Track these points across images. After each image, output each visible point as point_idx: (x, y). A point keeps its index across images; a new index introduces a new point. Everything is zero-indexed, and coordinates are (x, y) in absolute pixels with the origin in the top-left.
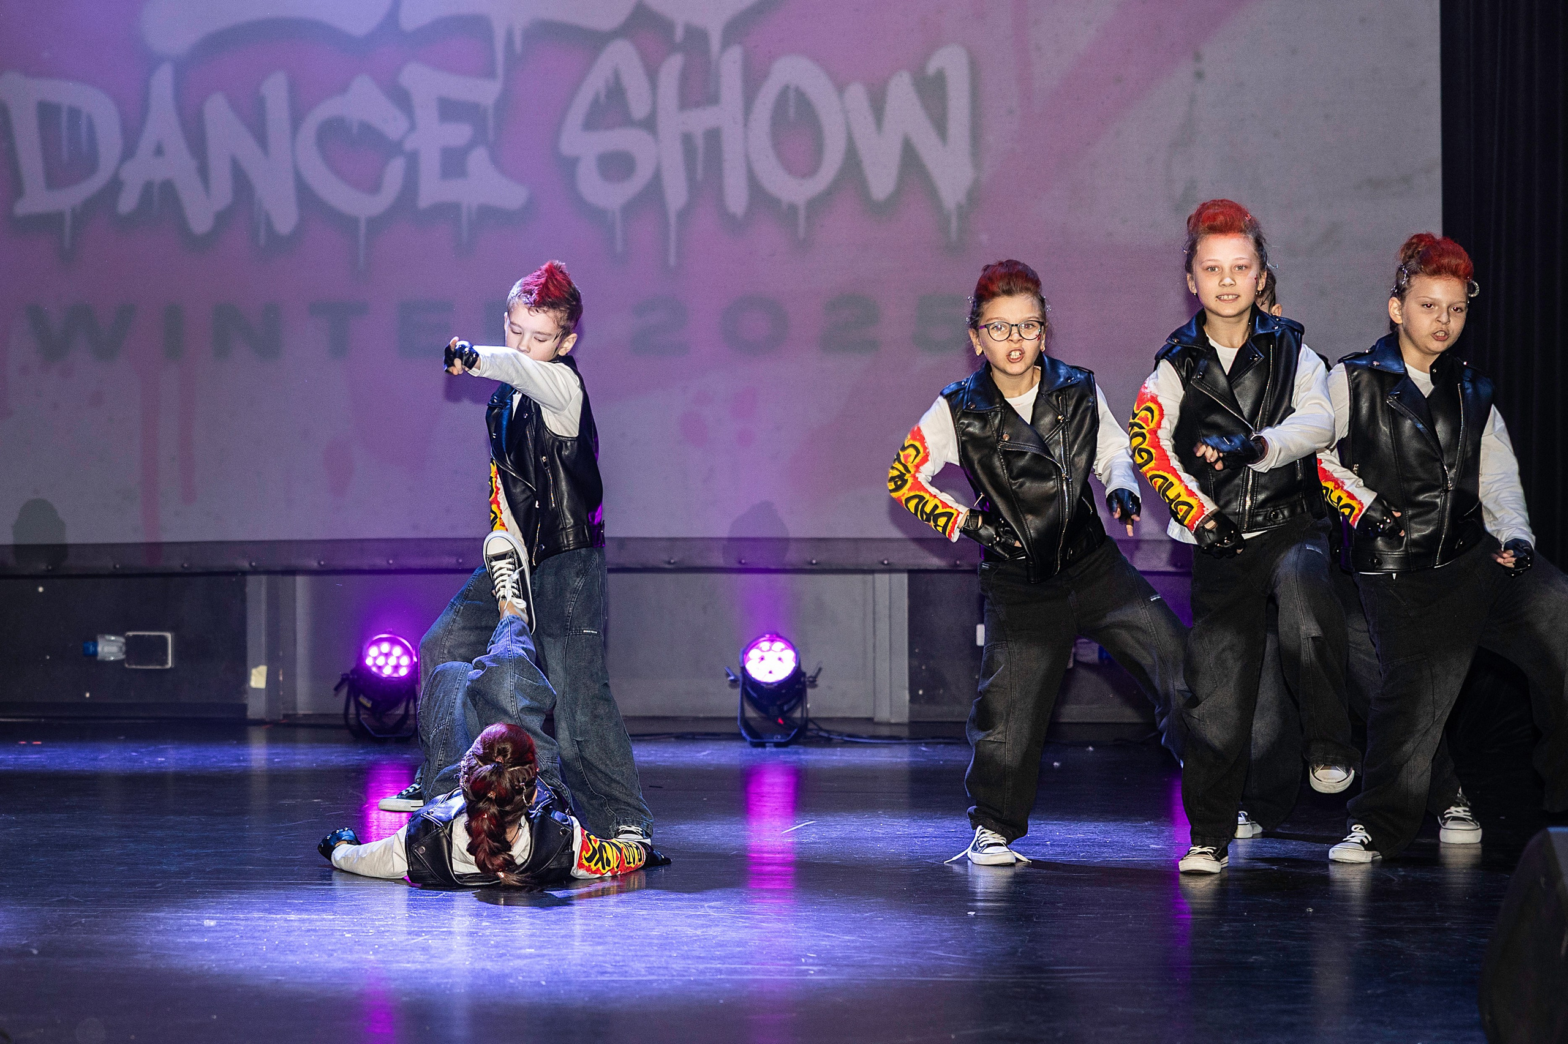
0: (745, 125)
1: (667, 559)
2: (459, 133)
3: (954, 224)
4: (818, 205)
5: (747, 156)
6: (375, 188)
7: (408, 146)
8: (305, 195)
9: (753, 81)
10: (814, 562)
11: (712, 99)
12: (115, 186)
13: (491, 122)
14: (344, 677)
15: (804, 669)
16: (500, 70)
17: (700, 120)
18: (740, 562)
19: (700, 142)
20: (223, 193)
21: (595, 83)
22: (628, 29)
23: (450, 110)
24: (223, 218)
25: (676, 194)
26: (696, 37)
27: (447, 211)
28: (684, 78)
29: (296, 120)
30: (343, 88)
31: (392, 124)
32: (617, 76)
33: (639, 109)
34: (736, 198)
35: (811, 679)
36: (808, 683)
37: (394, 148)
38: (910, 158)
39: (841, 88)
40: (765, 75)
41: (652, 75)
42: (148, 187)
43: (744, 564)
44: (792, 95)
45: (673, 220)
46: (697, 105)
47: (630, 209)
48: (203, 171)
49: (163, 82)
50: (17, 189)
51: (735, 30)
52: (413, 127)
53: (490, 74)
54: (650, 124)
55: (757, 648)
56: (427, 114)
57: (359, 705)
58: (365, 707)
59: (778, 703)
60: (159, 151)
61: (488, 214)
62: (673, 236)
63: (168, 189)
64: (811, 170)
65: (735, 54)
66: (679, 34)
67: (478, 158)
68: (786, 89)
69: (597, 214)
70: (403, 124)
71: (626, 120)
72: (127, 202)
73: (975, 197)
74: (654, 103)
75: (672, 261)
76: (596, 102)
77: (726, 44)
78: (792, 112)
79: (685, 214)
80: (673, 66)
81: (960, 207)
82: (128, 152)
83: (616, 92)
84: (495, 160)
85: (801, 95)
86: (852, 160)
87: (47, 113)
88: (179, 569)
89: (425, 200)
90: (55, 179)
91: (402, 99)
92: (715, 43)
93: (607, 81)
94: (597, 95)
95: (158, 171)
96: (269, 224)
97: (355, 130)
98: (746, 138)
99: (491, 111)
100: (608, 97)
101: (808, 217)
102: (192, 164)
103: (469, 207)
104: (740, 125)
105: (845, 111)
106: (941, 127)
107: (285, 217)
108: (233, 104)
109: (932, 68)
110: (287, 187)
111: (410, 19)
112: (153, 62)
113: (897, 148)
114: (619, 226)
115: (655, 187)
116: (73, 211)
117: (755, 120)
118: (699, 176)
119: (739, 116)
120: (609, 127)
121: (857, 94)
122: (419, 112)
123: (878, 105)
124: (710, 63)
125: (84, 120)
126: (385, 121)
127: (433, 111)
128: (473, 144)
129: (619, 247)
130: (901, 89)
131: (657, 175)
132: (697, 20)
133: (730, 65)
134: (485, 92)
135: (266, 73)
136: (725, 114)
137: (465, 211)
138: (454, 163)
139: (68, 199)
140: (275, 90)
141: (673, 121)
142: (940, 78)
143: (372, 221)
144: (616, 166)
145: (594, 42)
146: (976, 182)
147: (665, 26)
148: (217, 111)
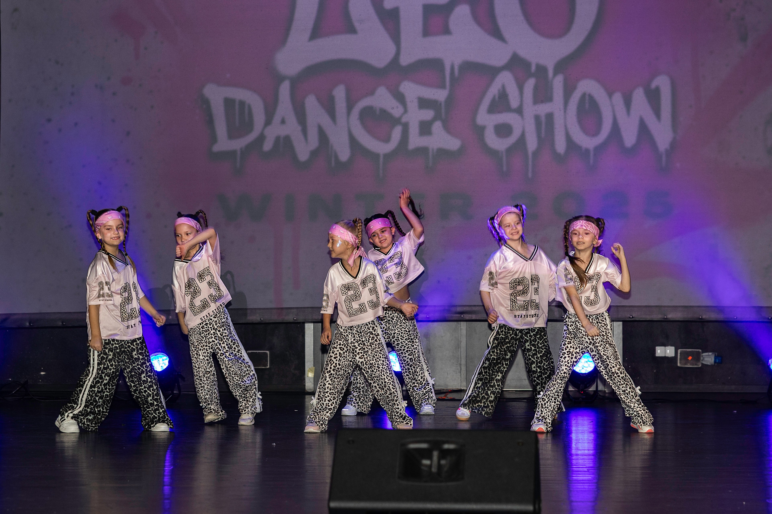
0: (565, 112)
2: (428, 114)
3: (664, 159)
4: (599, 149)
5: (566, 126)
6: (387, 140)
7: (404, 120)
8: (353, 142)
9: (568, 91)
11: (549, 99)
12: (261, 138)
13: (443, 111)
16: (448, 84)
17: (543, 109)
19: (543, 119)
20: (314, 141)
21: (493, 91)
22: (510, 66)
23: (424, 103)
24: (314, 154)
25: (532, 144)
26: (541, 70)
27: (423, 151)
28: (536, 89)
29: (350, 108)
30: (372, 93)
31: (396, 110)
32: (503, 87)
33: (514, 103)
34: (561, 146)
37: (397, 121)
38: (643, 128)
39: (610, 95)
40: (574, 88)
41: (521, 87)
42: (278, 139)
44: (587, 97)
45: (530, 156)
46: (542, 102)
47: (509, 150)
48: (305, 132)
49: (285, 89)
50: (214, 139)
51: (561, 66)
52: (406, 111)
53: (443, 87)
54: (519, 111)
56: (412, 105)
60: (283, 122)
61: (442, 152)
62: (530, 163)
63: (287, 140)
64: (596, 133)
65: (560, 78)
66: (533, 68)
67: (437, 126)
68: (584, 95)
69: (495, 153)
70: (401, 110)
71: (508, 109)
72: (268, 146)
73: (673, 145)
74: (522, 101)
75: (530, 175)
76: (493, 100)
77: (555, 74)
78: (587, 106)
79: (535, 153)
80: (530, 84)
81: (667, 151)
82: (268, 122)
83: (503, 95)
84: (447, 128)
85: (591, 97)
86: (616, 127)
87: (229, 103)
88: (292, 320)
89: (412, 145)
90: (232, 135)
91: (401, 98)
92: (551, 73)
93: (499, 90)
94: (494, 97)
95: (283, 131)
96: (336, 157)
97: (378, 112)
98: (565, 118)
99: (443, 104)
100: (499, 98)
101: (595, 155)
102: (299, 128)
103: (433, 150)
104: (562, 111)
105: (613, 106)
106: (657, 113)
107: (344, 155)
108: (319, 99)
109: (653, 85)
110: (345, 139)
111: (405, 60)
112: (279, 79)
113: (636, 123)
114: (504, 159)
115: (522, 140)
116: (241, 149)
117: (570, 109)
118: (543, 134)
119: (562, 107)
120: (500, 112)
121: (618, 98)
122: (409, 104)
123: (628, 103)
124: (548, 82)
125: (246, 107)
126: (393, 108)
127: (416, 104)
128: (434, 119)
129: (505, 169)
130: (639, 95)
131: (523, 135)
132: (542, 62)
133: (558, 83)
134: (440, 95)
135: (335, 85)
136: (555, 106)
137: (431, 151)
138: (425, 128)
139: (239, 144)
140: (340, 93)
141: (530, 109)
142: (657, 90)
143: (386, 156)
144: (503, 130)
145: (493, 72)
146: (674, 139)
147: (526, 65)
148: (311, 103)
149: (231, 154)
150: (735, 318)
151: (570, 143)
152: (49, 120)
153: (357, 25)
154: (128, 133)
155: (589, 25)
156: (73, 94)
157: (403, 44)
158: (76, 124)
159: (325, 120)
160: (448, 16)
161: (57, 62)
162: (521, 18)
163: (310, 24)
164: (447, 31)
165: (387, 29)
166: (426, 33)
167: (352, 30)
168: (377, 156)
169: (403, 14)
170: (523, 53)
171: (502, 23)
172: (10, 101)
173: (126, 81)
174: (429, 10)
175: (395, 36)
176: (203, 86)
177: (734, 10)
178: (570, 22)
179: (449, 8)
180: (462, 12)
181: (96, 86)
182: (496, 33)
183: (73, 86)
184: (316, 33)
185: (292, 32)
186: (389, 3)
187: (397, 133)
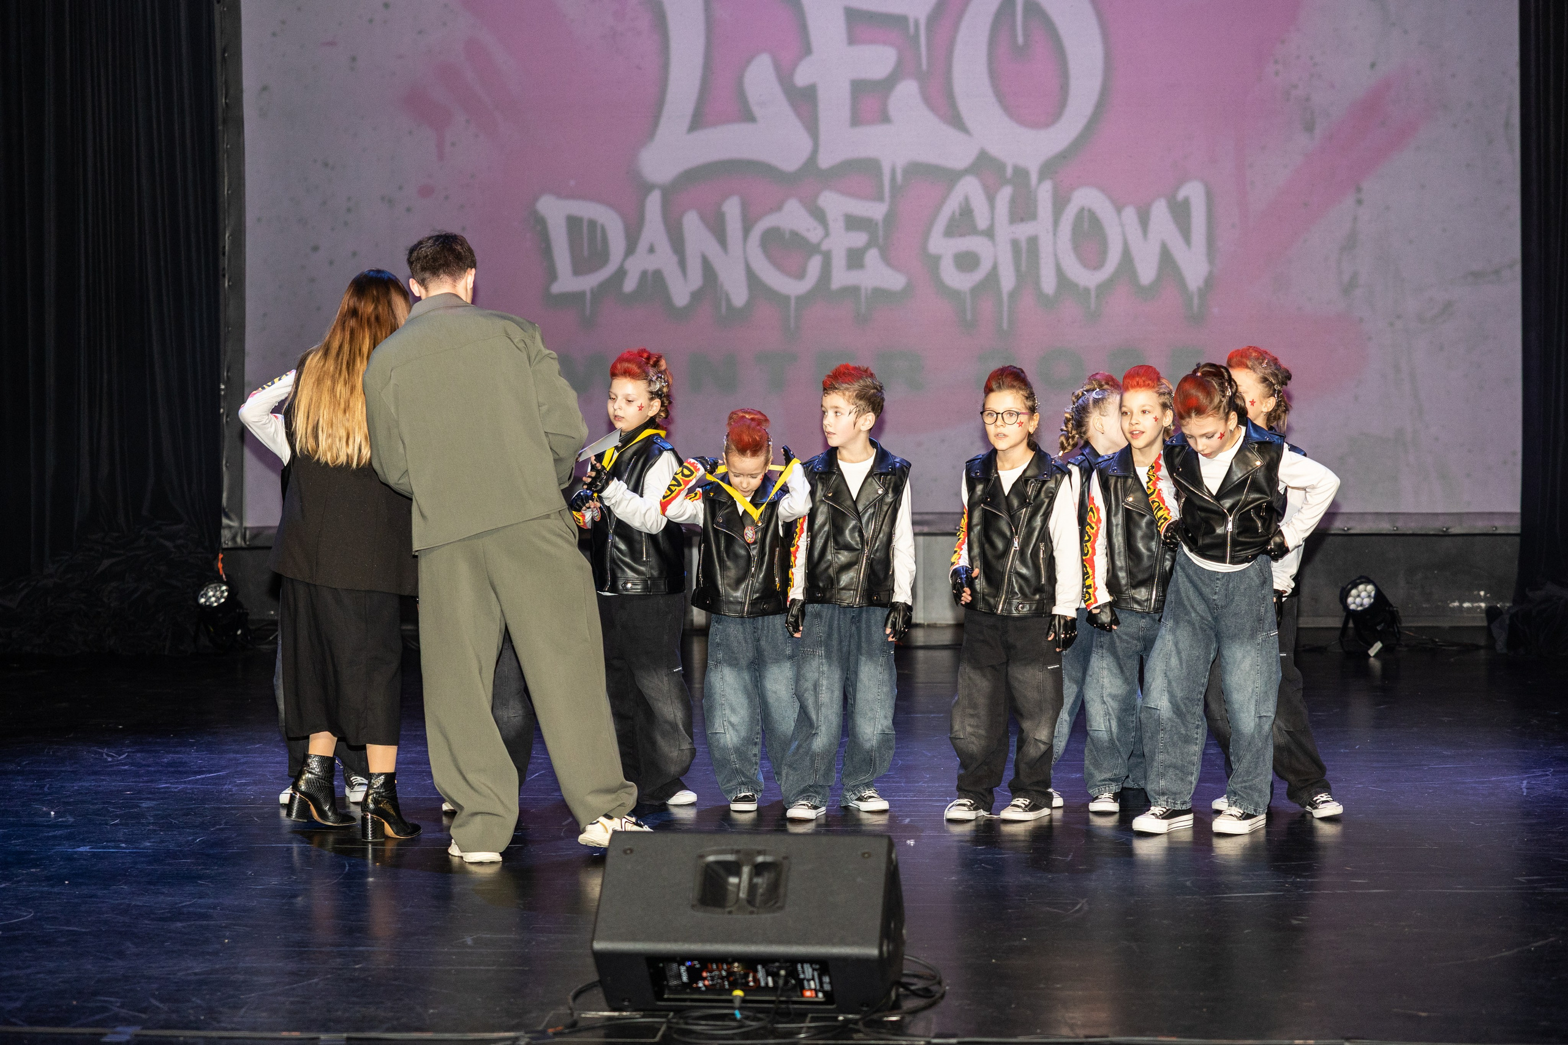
0: (1055, 234)
2: (859, 239)
3: (1196, 301)
4: (1104, 288)
5: (1056, 255)
6: (800, 275)
7: (825, 247)
8: (752, 278)
9: (1060, 203)
11: (1032, 216)
12: (621, 274)
13: (881, 233)
16: (887, 194)
17: (1024, 231)
19: (1024, 245)
20: (696, 279)
21: (952, 205)
22: (976, 168)
23: (853, 223)
24: (696, 296)
25: (1007, 280)
26: (1021, 174)
27: (852, 291)
28: (1013, 201)
29: (747, 230)
30: (778, 207)
31: (812, 232)
32: (967, 199)
33: (982, 223)
34: (1048, 283)
37: (814, 249)
38: (1166, 258)
39: (1119, 209)
40: (1069, 200)
41: (991, 199)
42: (644, 274)
44: (1086, 213)
45: (1005, 297)
46: (1022, 220)
47: (976, 290)
48: (682, 264)
49: (653, 203)
50: (552, 275)
51: (1049, 169)
52: (827, 234)
53: (880, 198)
54: (990, 233)
56: (837, 225)
60: (651, 250)
61: (880, 294)
62: (1005, 309)
63: (658, 275)
64: (1098, 266)
65: (1047, 186)
66: (1009, 171)
67: (872, 256)
68: (1082, 209)
69: (954, 295)
70: (820, 232)
71: (973, 230)
72: (630, 285)
73: (1210, 282)
74: (993, 218)
75: (1005, 326)
76: (952, 219)
77: (1041, 178)
78: (1086, 225)
79: (1012, 295)
80: (1005, 194)
81: (1200, 290)
82: (630, 250)
83: (966, 212)
84: (887, 259)
85: (1092, 213)
86: (1127, 257)
87: (573, 223)
89: (836, 284)
90: (579, 268)
91: (819, 216)
92: (1034, 178)
93: (960, 204)
94: (953, 213)
95: (651, 263)
96: (728, 300)
97: (787, 236)
98: (1055, 243)
99: (880, 224)
100: (961, 215)
101: (1097, 296)
102: (674, 259)
103: (866, 290)
104: (1051, 234)
105: (1122, 225)
106: (1186, 236)
107: (739, 296)
108: (703, 218)
109: (1181, 195)
110: (740, 275)
111: (825, 161)
112: (647, 188)
113: (1156, 249)
114: (968, 303)
115: (993, 276)
116: (592, 289)
117: (1062, 230)
118: (1023, 268)
119: (1050, 228)
120: (962, 235)
121: (1130, 214)
122: (831, 224)
123: (1144, 220)
124: (1031, 192)
125: (599, 228)
126: (808, 230)
127: (841, 223)
128: (868, 246)
129: (969, 316)
130: (1160, 211)
131: (995, 267)
132: (1022, 163)
133: (1044, 193)
134: (877, 211)
135: (725, 197)
136: (1041, 227)
137: (863, 292)
138: (855, 259)
139: (588, 283)
140: (732, 209)
141: (1005, 231)
142: (1186, 202)
143: (799, 298)
144: (967, 261)
145: (951, 177)
146: (1211, 273)
147: (1000, 166)
148: (692, 223)
149: (578, 297)
151: (1063, 281)
152: (315, 249)
153: (756, 109)
155: (1088, 109)
156: (349, 210)
157: (823, 137)
159: (712, 248)
160: (886, 97)
161: (326, 165)
162: (991, 98)
163: (689, 108)
164: (885, 118)
165: (799, 115)
166: (856, 120)
167: (747, 116)
168: (787, 298)
169: (822, 95)
170: (995, 151)
171: (963, 106)
172: (259, 220)
173: (426, 191)
174: (860, 89)
175: (812, 125)
176: (536, 199)
177: (1295, 87)
178: (1062, 104)
179: (887, 84)
180: (907, 90)
181: (383, 198)
182: (956, 121)
183: (349, 199)
184: (698, 121)
185: (663, 121)
186: (802, 77)
187: (814, 266)
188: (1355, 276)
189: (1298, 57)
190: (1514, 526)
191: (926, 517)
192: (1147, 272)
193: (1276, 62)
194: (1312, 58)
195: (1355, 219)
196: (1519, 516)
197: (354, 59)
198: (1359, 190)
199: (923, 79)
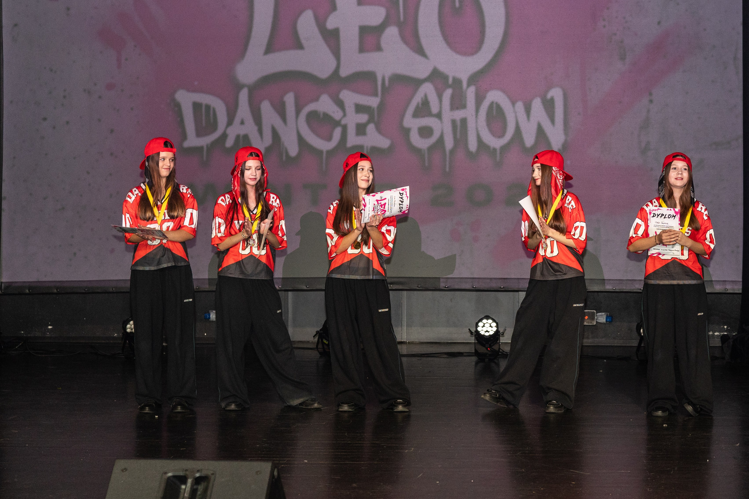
0: (476, 117)
1: (445, 286)
2: (363, 118)
4: (505, 148)
5: (477, 129)
6: (329, 138)
7: (343, 122)
8: (301, 140)
9: (479, 100)
10: (502, 287)
11: (464, 106)
12: (224, 136)
13: (376, 115)
14: (318, 332)
15: (499, 330)
16: (379, 92)
17: (458, 115)
18: (473, 287)
19: (459, 123)
20: (268, 140)
21: (417, 99)
22: (431, 78)
23: (360, 109)
24: (269, 148)
25: (449, 143)
26: (457, 82)
27: (358, 147)
28: (453, 97)
29: (298, 112)
30: (317, 99)
31: (336, 113)
32: (426, 96)
33: (435, 110)
34: (473, 146)
35: (502, 333)
36: (501, 335)
37: (337, 123)
38: (540, 131)
39: (513, 103)
40: (485, 97)
41: (440, 96)
42: (238, 137)
43: (475, 288)
44: (495, 105)
45: (448, 153)
46: (457, 108)
47: (431, 149)
48: (260, 131)
49: (244, 96)
50: (184, 137)
51: (473, 79)
52: (345, 115)
53: (376, 95)
54: (439, 116)
55: (482, 322)
57: (323, 343)
58: (325, 344)
59: (490, 343)
60: (242, 123)
61: (375, 150)
62: (448, 159)
63: (246, 137)
64: (501, 135)
65: (472, 89)
66: (450, 80)
67: (371, 128)
68: (492, 103)
69: (417, 151)
70: (340, 114)
71: (429, 114)
72: (229, 143)
74: (441, 107)
75: (447, 170)
76: (417, 107)
77: (469, 85)
78: (494, 112)
79: (452, 152)
80: (448, 93)
82: (230, 123)
83: (425, 103)
84: (378, 129)
85: (498, 106)
86: (518, 131)
87: (197, 106)
89: (349, 144)
90: (199, 133)
91: (340, 104)
92: (465, 84)
93: (422, 99)
94: (418, 104)
95: (242, 130)
96: (287, 153)
97: (321, 116)
98: (477, 122)
99: (376, 109)
100: (422, 104)
101: (501, 153)
102: (256, 128)
103: (367, 147)
104: (474, 117)
105: (515, 112)
106: (552, 119)
107: (293, 151)
108: (273, 105)
109: (549, 96)
110: (294, 138)
111: (344, 72)
112: (239, 87)
113: (535, 127)
114: (426, 156)
115: (441, 140)
116: (207, 146)
117: (480, 115)
118: (458, 136)
119: (474, 113)
120: (423, 117)
121: (520, 105)
122: (347, 109)
123: (528, 110)
124: (462, 92)
125: (212, 109)
126: (334, 112)
127: (353, 109)
128: (369, 122)
129: (426, 164)
130: (537, 104)
131: (442, 136)
132: (459, 75)
133: (471, 93)
134: (373, 102)
135: (286, 93)
136: (469, 112)
137: (365, 148)
138: (361, 129)
139: (205, 141)
140: (290, 99)
141: (448, 115)
142: (552, 100)
143: (328, 152)
144: (426, 132)
145: (417, 83)
146: (566, 141)
147: (445, 77)
148: (266, 107)
149: (198, 150)
150: (614, 288)
151: (481, 143)
152: (45, 119)
153: (303, 41)
154: (112, 131)
155: (496, 44)
156: (64, 97)
157: (343, 58)
158: (68, 123)
159: (277, 122)
160: (380, 36)
161: (52, 70)
162: (440, 37)
163: (265, 41)
164: (378, 48)
165: (329, 46)
166: (362, 49)
167: (299, 46)
168: (320, 152)
169: (342, 35)
170: (443, 68)
171: (424, 42)
172: (12, 102)
173: (110, 87)
174: (364, 30)
175: (336, 52)
176: (175, 92)
177: (615, 34)
178: (481, 42)
179: (380, 29)
180: (392, 32)
181: (85, 90)
182: (420, 51)
183: (65, 91)
184: (270, 49)
185: (250, 47)
186: (331, 24)
187: (337, 133)
188: (648, 143)
189: (617, 17)
190: (738, 288)
191: (401, 280)
192: (529, 140)
193: (604, 20)
194: (624, 18)
195: (648, 111)
196: (741, 283)
197: (68, 9)
198: (651, 94)
199: (401, 26)
